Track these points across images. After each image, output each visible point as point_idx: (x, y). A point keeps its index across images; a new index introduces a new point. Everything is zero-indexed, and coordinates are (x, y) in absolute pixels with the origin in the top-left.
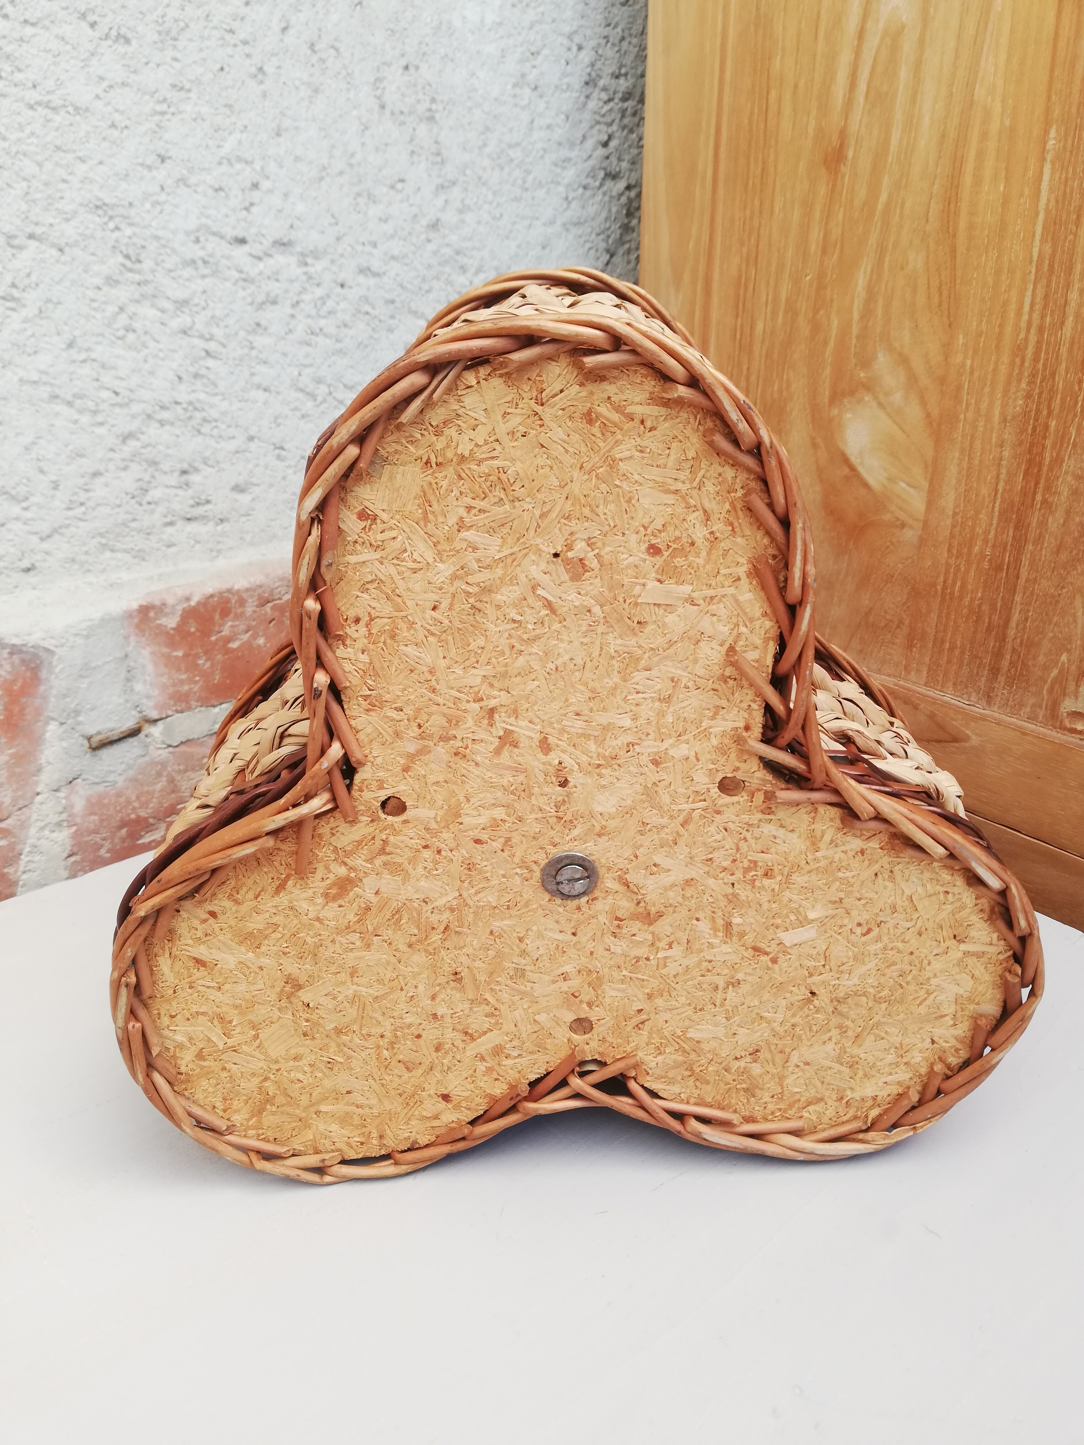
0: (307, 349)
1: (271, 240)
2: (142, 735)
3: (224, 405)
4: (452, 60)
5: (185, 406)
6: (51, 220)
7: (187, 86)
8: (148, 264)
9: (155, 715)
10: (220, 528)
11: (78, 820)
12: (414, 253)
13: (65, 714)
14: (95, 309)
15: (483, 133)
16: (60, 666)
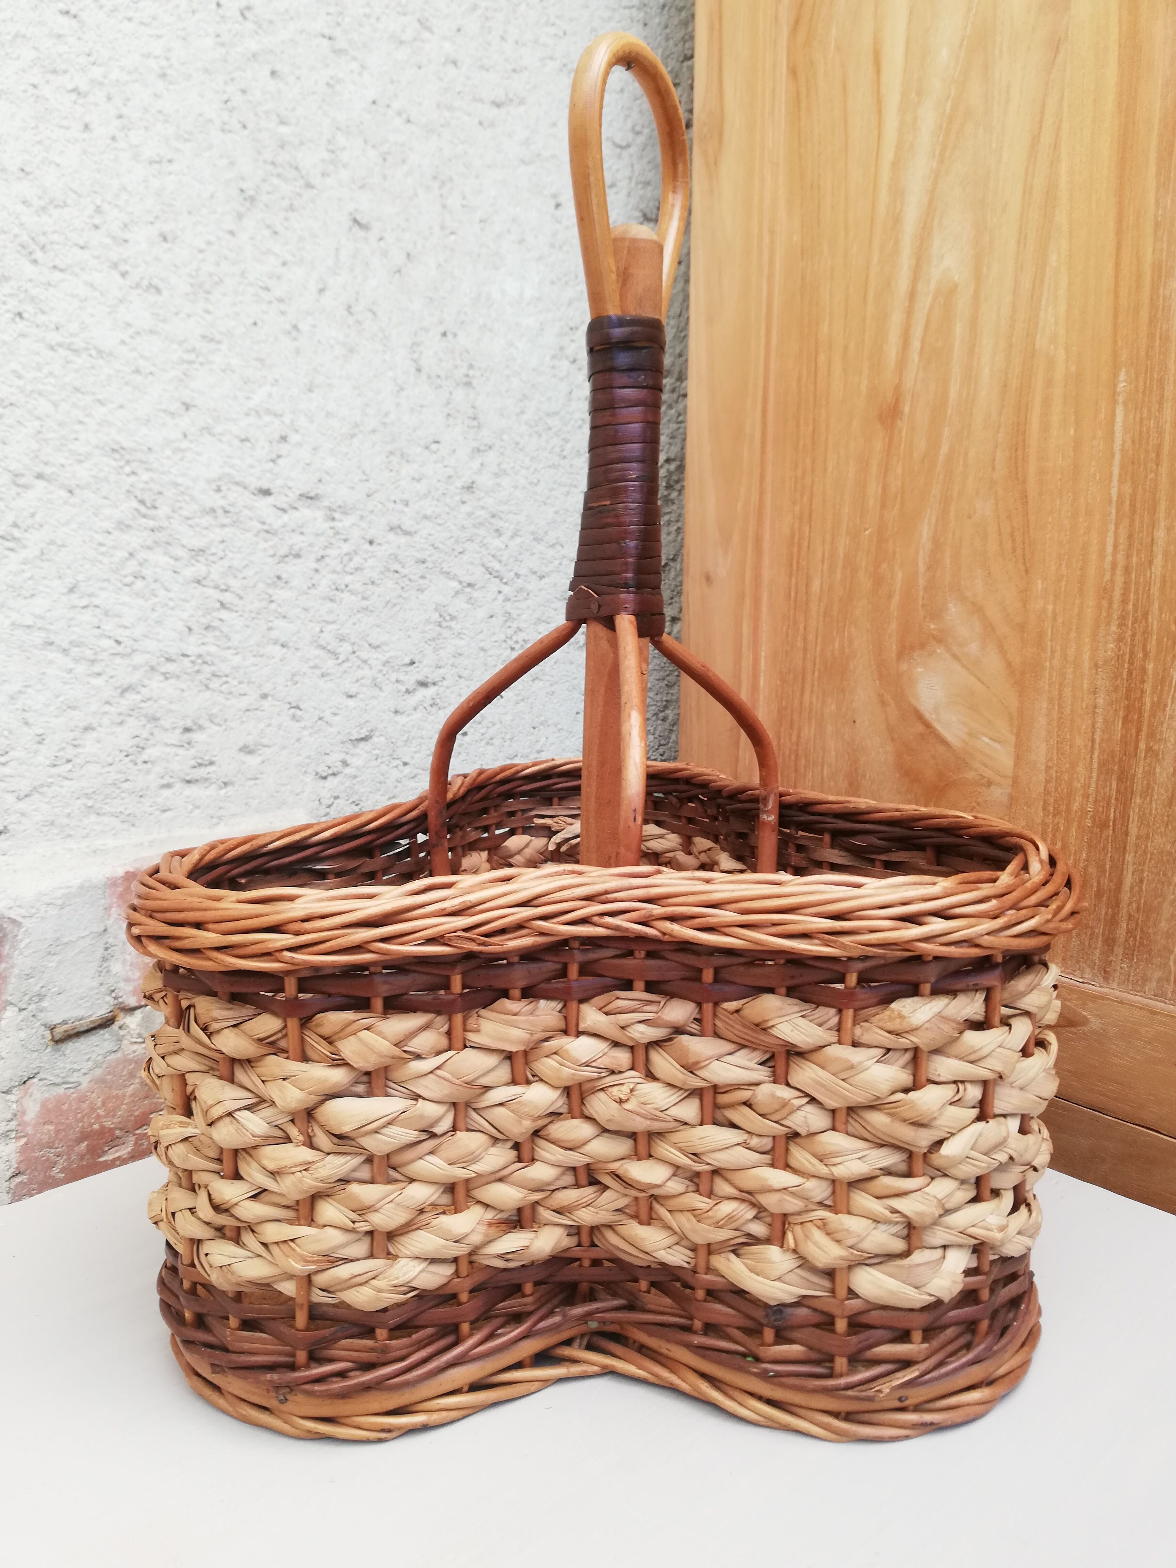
0: (330, 605)
1: (298, 493)
2: (115, 1026)
3: (237, 659)
4: (491, 330)
5: (193, 658)
6: (63, 461)
7: (218, 337)
8: (163, 511)
9: (132, 1002)
10: (223, 792)
11: (29, 1130)
12: (448, 513)
13: (27, 998)
14: (102, 554)
15: (521, 401)
16: (27, 941)
